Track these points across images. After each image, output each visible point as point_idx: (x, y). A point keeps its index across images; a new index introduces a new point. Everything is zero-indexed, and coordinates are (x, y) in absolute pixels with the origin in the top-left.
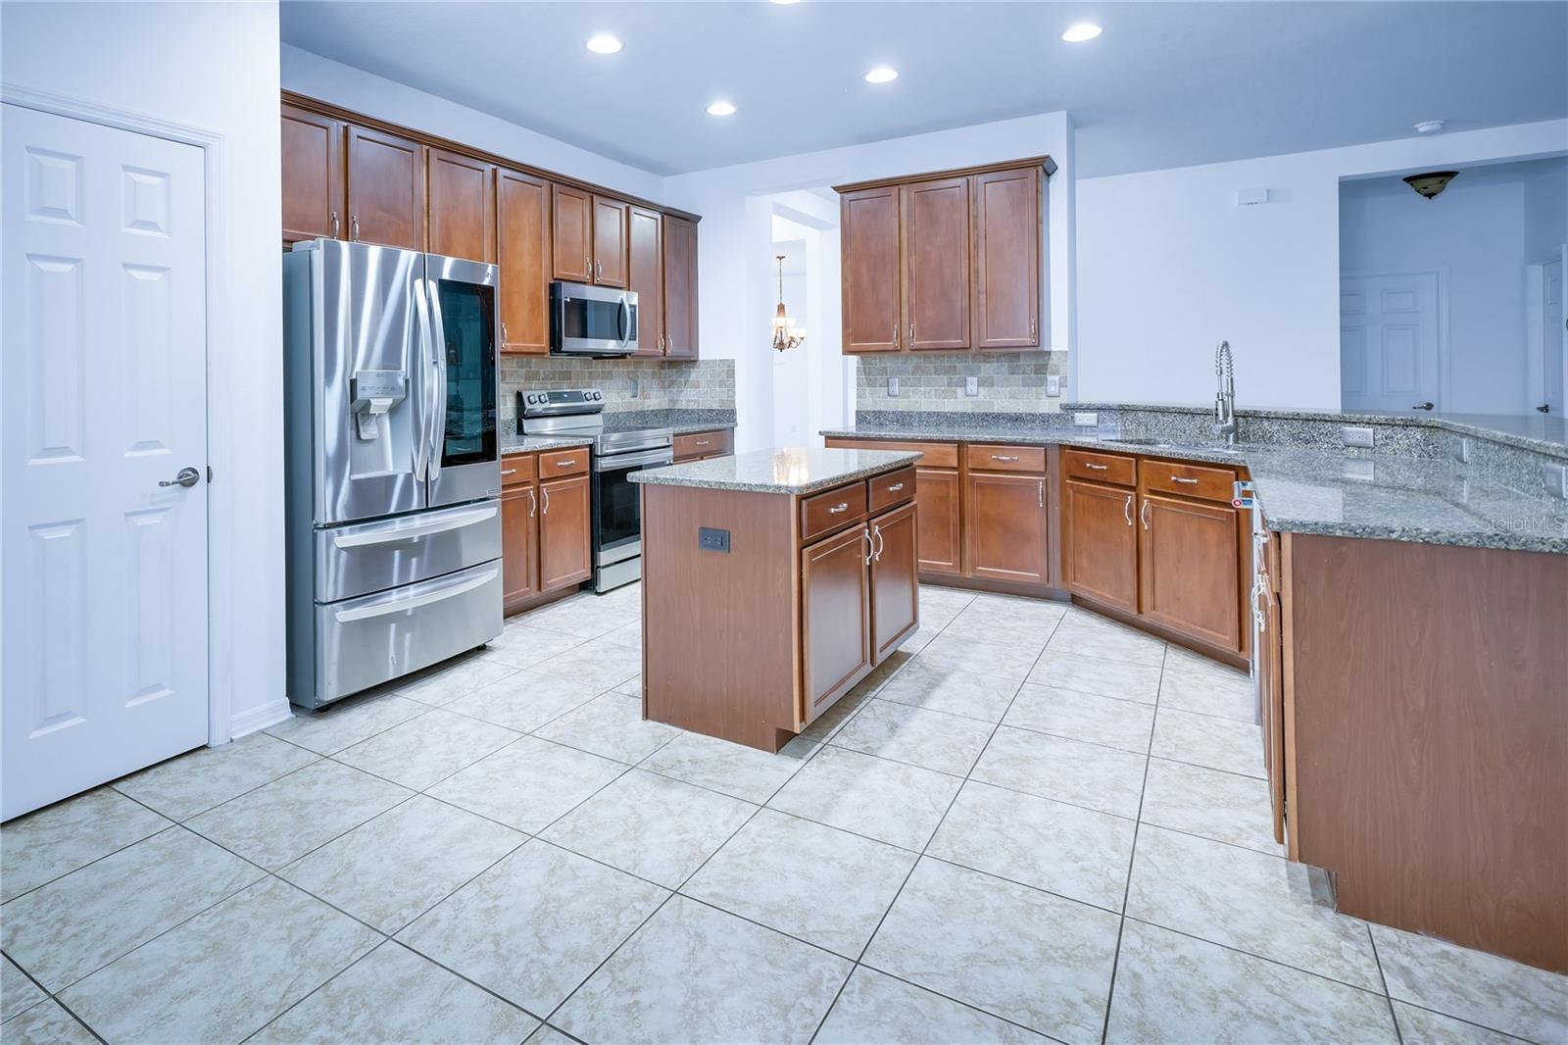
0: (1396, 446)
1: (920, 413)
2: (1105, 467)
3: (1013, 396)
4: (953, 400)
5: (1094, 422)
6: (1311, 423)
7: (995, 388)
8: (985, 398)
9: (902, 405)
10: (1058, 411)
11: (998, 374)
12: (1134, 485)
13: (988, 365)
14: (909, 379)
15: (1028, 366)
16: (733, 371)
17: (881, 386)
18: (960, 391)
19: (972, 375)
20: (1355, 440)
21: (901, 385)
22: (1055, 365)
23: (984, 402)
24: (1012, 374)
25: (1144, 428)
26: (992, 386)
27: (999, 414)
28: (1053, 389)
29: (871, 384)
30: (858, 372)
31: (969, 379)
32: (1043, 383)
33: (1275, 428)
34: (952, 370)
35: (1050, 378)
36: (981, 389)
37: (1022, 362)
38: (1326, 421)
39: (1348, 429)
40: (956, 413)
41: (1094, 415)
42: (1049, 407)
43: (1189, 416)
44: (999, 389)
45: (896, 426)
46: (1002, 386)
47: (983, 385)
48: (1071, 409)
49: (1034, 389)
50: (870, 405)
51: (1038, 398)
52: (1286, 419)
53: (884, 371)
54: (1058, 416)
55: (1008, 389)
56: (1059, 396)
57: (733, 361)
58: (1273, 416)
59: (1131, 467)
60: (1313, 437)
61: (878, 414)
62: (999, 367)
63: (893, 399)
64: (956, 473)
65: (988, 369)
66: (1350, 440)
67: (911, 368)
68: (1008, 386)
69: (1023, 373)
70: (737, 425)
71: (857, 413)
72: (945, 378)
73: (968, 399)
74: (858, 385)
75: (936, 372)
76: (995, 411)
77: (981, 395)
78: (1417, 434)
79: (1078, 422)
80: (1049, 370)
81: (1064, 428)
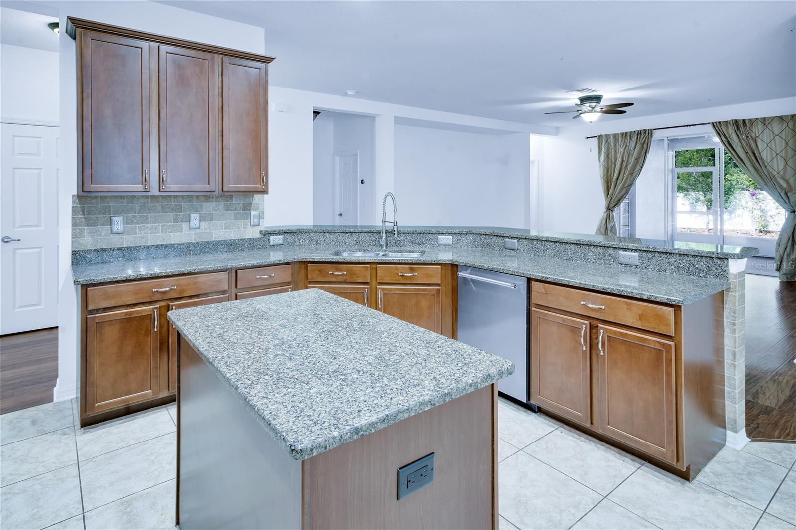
0: (462, 243)
2: (344, 273)
3: (227, 227)
4: (179, 233)
5: (281, 242)
6: (422, 235)
7: (214, 222)
8: (206, 230)
9: (127, 241)
10: (258, 235)
11: (216, 210)
14: (135, 217)
15: (239, 204)
17: (103, 224)
18: (185, 225)
19: (196, 212)
20: (444, 242)
21: (126, 222)
22: (255, 204)
23: (205, 233)
24: (227, 210)
25: (315, 243)
26: (212, 220)
27: (219, 242)
28: (254, 221)
29: (90, 222)
31: (192, 215)
32: (248, 216)
33: (402, 238)
34: (179, 209)
35: (253, 213)
36: (203, 224)
37: (233, 202)
38: (430, 233)
39: (440, 237)
40: (184, 244)
41: (281, 237)
42: (252, 233)
44: (217, 222)
46: (220, 220)
47: (204, 220)
48: (267, 234)
49: (242, 221)
50: (88, 242)
51: (245, 228)
52: (409, 233)
54: (259, 239)
55: (224, 222)
56: (259, 225)
58: (402, 232)
59: (367, 270)
60: (423, 241)
61: (102, 251)
62: (217, 206)
63: (117, 236)
65: (209, 207)
66: (441, 242)
67: (136, 208)
68: (224, 220)
69: (235, 210)
71: (74, 253)
72: (171, 215)
73: (193, 232)
74: (74, 224)
75: (163, 210)
76: (214, 240)
77: (203, 227)
78: (471, 237)
79: (272, 243)
80: (252, 207)
81: (264, 247)
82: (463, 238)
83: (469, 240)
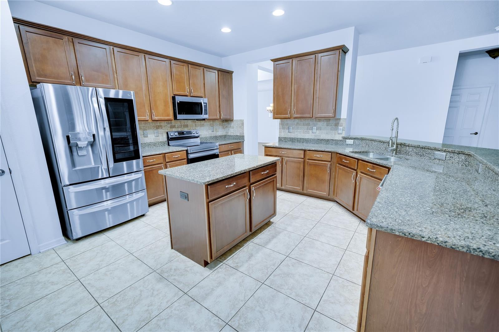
0: (453, 161)
1: (298, 138)
2: (348, 162)
3: (327, 134)
4: (308, 134)
5: (352, 143)
6: (423, 149)
8: (318, 134)
9: (292, 135)
10: (341, 139)
11: (323, 126)
12: (356, 169)
13: (320, 123)
14: (295, 127)
15: (333, 123)
16: (243, 123)
17: (286, 129)
18: (310, 131)
19: (315, 126)
20: (439, 157)
21: (292, 129)
22: (342, 123)
23: (318, 135)
24: (328, 126)
26: (321, 130)
27: (322, 140)
28: (340, 132)
29: (283, 128)
30: (280, 124)
31: (314, 127)
32: (337, 129)
33: (411, 150)
34: (308, 124)
35: (340, 128)
37: (331, 122)
38: (429, 149)
39: (437, 152)
40: (309, 139)
41: (353, 141)
42: (338, 137)
43: (382, 143)
44: (322, 131)
45: (290, 143)
46: (324, 130)
47: (318, 130)
48: (345, 138)
49: (334, 131)
50: (283, 135)
51: (335, 134)
52: (415, 147)
53: (287, 124)
55: (326, 131)
56: (342, 134)
57: (243, 120)
58: (410, 145)
59: (356, 163)
60: (423, 154)
61: (285, 138)
62: (323, 124)
63: (290, 134)
64: (303, 160)
65: (320, 124)
66: (436, 157)
67: (296, 124)
68: (326, 130)
69: (331, 126)
70: (244, 140)
71: (279, 138)
72: (306, 127)
73: (313, 134)
74: (280, 129)
75: (304, 125)
76: (321, 138)
77: (317, 133)
78: (463, 157)
79: (347, 143)
80: (339, 125)
81: (343, 145)
82: (456, 156)
83: (461, 160)
